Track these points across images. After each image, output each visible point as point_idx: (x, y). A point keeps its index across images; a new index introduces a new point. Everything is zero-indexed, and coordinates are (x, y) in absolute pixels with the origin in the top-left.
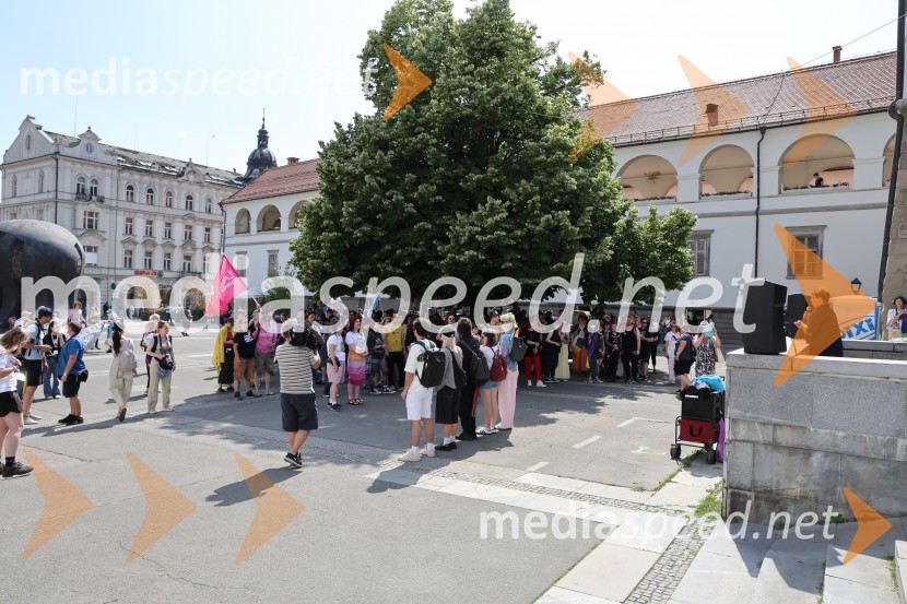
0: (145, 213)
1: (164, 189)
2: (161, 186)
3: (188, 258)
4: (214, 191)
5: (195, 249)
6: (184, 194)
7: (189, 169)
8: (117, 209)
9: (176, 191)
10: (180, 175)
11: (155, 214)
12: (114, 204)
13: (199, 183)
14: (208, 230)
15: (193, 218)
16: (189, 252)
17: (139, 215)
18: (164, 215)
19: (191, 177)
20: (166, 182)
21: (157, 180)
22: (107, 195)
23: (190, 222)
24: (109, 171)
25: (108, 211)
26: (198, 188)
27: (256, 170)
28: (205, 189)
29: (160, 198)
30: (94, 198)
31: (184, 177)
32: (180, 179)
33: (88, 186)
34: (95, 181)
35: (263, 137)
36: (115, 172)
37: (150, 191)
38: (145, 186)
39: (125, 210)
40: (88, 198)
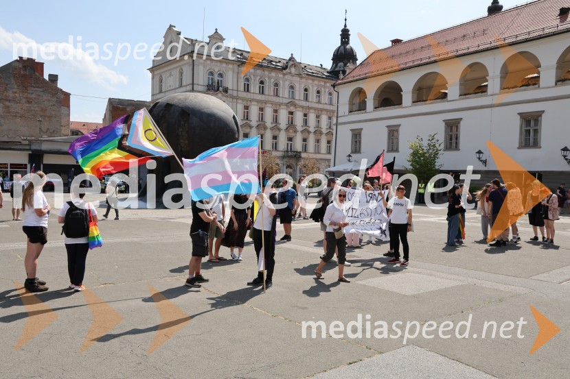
0: (258, 101)
1: (273, 80)
2: (270, 78)
3: (290, 139)
4: (310, 81)
5: (296, 131)
6: (287, 83)
7: (291, 63)
8: (237, 98)
9: (281, 82)
10: (285, 68)
11: (266, 102)
12: (235, 94)
13: (299, 75)
14: (305, 115)
15: (295, 105)
16: (291, 134)
17: (253, 103)
18: (272, 103)
19: (293, 70)
20: (273, 74)
21: (267, 73)
22: (230, 87)
23: (292, 109)
24: (231, 66)
25: (231, 100)
26: (298, 79)
27: (341, 64)
28: (303, 80)
29: (269, 89)
30: (221, 89)
31: (288, 70)
32: (284, 71)
33: (216, 78)
34: (221, 75)
35: (345, 34)
36: (236, 67)
37: (262, 82)
38: (258, 78)
39: (243, 99)
40: (216, 89)
